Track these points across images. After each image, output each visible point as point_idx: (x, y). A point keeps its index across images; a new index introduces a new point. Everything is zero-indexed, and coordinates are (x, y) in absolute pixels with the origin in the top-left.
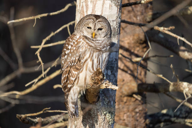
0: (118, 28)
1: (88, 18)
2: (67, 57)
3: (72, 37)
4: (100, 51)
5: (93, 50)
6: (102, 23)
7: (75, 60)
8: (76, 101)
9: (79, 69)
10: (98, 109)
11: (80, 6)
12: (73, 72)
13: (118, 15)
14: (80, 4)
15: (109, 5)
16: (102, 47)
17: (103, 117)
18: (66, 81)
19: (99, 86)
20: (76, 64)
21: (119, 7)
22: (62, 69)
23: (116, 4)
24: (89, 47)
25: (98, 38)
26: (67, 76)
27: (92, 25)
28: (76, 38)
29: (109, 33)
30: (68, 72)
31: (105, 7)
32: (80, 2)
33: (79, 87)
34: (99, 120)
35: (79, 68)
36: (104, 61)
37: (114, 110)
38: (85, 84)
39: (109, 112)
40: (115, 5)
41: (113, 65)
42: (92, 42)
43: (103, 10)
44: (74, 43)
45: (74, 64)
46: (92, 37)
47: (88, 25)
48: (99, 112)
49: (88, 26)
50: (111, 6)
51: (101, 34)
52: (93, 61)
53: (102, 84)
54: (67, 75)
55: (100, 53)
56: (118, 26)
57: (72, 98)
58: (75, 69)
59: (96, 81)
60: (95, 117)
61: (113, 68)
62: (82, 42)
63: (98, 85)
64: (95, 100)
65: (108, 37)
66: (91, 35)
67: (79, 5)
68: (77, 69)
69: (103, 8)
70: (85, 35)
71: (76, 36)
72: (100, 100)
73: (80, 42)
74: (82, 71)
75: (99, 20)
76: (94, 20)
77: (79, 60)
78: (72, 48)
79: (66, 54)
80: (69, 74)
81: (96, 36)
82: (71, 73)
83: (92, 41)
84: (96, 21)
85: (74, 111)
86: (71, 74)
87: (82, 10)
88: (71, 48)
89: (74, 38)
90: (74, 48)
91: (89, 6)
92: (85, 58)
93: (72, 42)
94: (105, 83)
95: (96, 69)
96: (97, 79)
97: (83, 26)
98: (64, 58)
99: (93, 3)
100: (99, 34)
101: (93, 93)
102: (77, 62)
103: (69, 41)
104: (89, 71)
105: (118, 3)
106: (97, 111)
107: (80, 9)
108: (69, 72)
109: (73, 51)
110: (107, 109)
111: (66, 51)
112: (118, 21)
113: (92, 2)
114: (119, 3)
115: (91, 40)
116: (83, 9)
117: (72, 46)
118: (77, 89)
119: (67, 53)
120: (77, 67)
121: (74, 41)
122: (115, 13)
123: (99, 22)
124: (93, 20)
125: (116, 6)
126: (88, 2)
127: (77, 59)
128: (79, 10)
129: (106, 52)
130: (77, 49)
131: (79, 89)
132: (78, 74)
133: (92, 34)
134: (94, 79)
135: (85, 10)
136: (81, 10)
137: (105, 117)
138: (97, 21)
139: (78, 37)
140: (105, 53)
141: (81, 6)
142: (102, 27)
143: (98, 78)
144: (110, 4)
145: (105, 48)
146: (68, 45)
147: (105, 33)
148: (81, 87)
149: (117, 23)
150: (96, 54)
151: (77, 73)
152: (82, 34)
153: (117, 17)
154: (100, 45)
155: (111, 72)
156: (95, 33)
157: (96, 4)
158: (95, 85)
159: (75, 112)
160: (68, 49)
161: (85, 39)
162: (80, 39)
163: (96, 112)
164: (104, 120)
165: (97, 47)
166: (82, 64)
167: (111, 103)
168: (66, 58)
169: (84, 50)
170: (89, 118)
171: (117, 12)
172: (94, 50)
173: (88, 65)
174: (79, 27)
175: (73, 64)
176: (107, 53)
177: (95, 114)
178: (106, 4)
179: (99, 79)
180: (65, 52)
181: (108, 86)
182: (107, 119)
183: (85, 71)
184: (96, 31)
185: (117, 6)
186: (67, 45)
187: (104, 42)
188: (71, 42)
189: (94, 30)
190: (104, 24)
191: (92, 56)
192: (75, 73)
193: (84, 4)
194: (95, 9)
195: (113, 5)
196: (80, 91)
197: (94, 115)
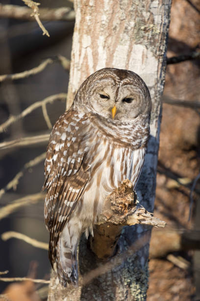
0: (159, 104)
1: (102, 76)
2: (59, 158)
3: (68, 116)
4: (127, 145)
5: (112, 143)
6: (131, 88)
7: (75, 164)
8: (74, 252)
9: (83, 184)
10: (115, 272)
11: (80, 55)
12: (71, 189)
13: (159, 76)
14: (80, 51)
15: (141, 55)
16: (132, 138)
17: (125, 290)
18: (53, 207)
19: (125, 218)
20: (77, 172)
21: (161, 60)
22: (47, 184)
23: (156, 53)
24: (104, 136)
25: (123, 120)
26: (58, 198)
27: (112, 90)
28: (77, 117)
29: (146, 110)
30: (58, 190)
31: (133, 59)
32: (81, 47)
33: (81, 220)
34: (117, 295)
35: (83, 180)
36: (135, 166)
37: (146, 277)
38: (94, 214)
39: (138, 280)
40: (154, 56)
41: (146, 182)
42: (110, 127)
43: (130, 65)
44: (73, 128)
45: (73, 172)
46: (110, 116)
47: (102, 90)
48: (116, 280)
49: (102, 93)
50: (144, 56)
51: (130, 111)
52: (113, 166)
53: (131, 214)
54: (56, 196)
55: (127, 149)
56: (158, 100)
57: (65, 243)
58: (74, 183)
59: (120, 209)
60: (108, 290)
61: (147, 187)
62: (90, 127)
63: (123, 217)
64: (111, 252)
65: (144, 118)
66: (108, 112)
67: (78, 53)
68: (80, 184)
69: (129, 61)
70: (95, 112)
71: (77, 113)
72: (119, 252)
73: (86, 125)
74: (89, 186)
75: (125, 81)
76: (115, 81)
77: (84, 164)
78: (69, 139)
79: (55, 150)
80: (60, 193)
81: (119, 115)
82: (65, 191)
83: (111, 125)
84: (119, 82)
85: (69, 273)
86: (65, 194)
87: (85, 63)
88: (66, 139)
89: (73, 118)
90: (74, 139)
91: (100, 55)
92: (97, 160)
93: (69, 127)
94: (137, 212)
95: (119, 182)
96: (121, 203)
97: (92, 93)
98: (51, 160)
99: (109, 50)
100: (126, 111)
101: (108, 236)
102: (80, 168)
103: (63, 124)
104: (103, 187)
105: (160, 50)
106: (112, 276)
107: (81, 62)
108: (62, 189)
109: (71, 145)
110: (132, 273)
111: (56, 144)
112: (159, 89)
113: (106, 48)
114: (162, 51)
115: (108, 122)
116: (87, 62)
117: (68, 134)
118: (76, 224)
119: (57, 149)
120: (79, 178)
121: (72, 124)
122: (153, 73)
123: (126, 84)
124: (113, 81)
125: (156, 57)
126: (98, 47)
127: (79, 161)
128: (78, 63)
129: (139, 148)
130: (79, 140)
131: (80, 226)
132: (82, 193)
133: (110, 110)
134: (114, 203)
135: (91, 64)
136: (82, 64)
137: (128, 289)
138: (122, 82)
139: (81, 116)
140: (138, 151)
141: (83, 56)
142: (131, 95)
143: (123, 201)
144: (143, 52)
145: (138, 141)
146: (61, 132)
147: (137, 108)
148: (85, 220)
149: (156, 93)
150: (119, 151)
151: (78, 191)
152: (89, 110)
153: (158, 81)
154: (129, 134)
155: (143, 195)
156: (117, 108)
157: (114, 52)
158: (116, 216)
159: (72, 276)
160: (60, 142)
161: (95, 120)
162: (87, 119)
163: (110, 279)
164: (126, 297)
165: (122, 138)
166: (89, 173)
167: (140, 262)
168: (55, 160)
169: (94, 142)
170: (95, 292)
171: (156, 70)
172: (116, 143)
173: (103, 175)
174: (83, 95)
175: (70, 171)
176: (141, 150)
177: (108, 283)
178: (135, 52)
179: (127, 204)
180: (52, 148)
181: (144, 220)
182: (133, 295)
183: (96, 187)
184: (118, 103)
185: (158, 57)
186: (58, 133)
187: (137, 127)
188: (67, 126)
189: (116, 101)
190: (136, 90)
191: (112, 155)
192: (74, 191)
193: (90, 51)
194: (112, 62)
195: (150, 54)
196: (84, 229)
197: (106, 285)
